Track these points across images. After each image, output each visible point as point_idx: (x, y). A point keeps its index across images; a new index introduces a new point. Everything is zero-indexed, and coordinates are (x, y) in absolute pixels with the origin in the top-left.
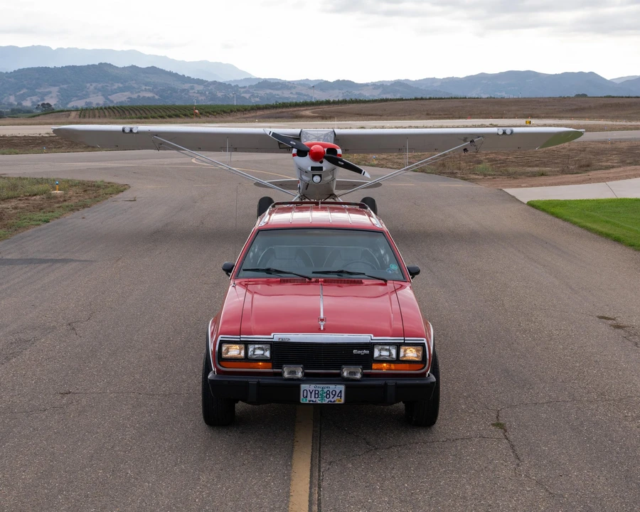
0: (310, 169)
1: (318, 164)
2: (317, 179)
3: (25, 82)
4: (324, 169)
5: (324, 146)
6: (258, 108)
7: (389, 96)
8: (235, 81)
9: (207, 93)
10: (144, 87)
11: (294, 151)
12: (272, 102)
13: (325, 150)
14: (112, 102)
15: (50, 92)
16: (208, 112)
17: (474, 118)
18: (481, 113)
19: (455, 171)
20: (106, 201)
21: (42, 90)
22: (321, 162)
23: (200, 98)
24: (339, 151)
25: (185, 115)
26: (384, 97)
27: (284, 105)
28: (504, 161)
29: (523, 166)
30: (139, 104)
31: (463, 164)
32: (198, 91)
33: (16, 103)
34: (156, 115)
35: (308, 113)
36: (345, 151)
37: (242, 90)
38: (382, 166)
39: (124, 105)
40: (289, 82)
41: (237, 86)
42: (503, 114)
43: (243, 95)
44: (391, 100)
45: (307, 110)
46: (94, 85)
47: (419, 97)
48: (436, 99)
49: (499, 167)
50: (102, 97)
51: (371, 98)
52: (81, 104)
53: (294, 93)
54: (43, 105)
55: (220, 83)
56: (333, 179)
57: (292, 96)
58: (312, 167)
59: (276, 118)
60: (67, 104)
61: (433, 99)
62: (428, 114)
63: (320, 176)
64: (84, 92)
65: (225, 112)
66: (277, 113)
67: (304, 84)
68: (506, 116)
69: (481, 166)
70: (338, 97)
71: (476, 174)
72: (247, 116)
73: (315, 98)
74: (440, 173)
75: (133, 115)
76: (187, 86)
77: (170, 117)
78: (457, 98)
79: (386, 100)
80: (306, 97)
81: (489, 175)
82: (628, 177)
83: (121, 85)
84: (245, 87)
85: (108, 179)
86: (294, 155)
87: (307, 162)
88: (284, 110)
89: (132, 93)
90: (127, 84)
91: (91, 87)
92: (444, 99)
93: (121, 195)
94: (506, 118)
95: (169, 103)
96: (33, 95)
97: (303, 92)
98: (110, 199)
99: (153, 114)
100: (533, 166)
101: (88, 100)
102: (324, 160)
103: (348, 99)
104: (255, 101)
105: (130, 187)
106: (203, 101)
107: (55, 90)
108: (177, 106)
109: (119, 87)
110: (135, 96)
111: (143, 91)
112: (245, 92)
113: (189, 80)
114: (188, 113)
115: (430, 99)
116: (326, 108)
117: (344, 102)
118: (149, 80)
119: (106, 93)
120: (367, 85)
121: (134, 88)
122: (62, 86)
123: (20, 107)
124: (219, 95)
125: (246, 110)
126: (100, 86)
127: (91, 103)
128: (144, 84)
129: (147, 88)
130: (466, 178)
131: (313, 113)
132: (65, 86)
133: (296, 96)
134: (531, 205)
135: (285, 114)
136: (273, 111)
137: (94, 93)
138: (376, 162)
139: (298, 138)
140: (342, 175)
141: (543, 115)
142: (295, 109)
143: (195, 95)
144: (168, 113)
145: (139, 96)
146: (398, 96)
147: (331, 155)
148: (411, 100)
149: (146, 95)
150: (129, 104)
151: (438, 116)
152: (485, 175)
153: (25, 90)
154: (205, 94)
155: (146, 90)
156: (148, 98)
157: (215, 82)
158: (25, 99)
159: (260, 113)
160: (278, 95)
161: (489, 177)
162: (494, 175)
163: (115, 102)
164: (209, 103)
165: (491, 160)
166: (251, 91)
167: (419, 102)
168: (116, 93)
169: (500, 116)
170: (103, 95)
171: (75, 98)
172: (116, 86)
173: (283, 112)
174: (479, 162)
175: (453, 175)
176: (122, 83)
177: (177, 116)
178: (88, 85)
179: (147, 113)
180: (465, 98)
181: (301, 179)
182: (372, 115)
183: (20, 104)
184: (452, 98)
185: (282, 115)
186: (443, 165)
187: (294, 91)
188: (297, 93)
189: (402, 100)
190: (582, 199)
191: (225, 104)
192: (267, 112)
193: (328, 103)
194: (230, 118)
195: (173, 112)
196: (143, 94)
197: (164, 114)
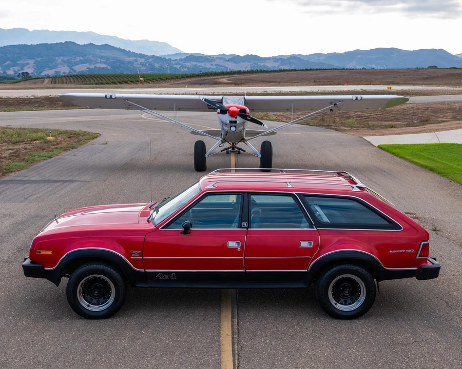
0: (228, 122)
1: (234, 119)
2: (233, 129)
3: (9, 56)
4: (238, 122)
5: (238, 107)
6: (187, 76)
7: (286, 67)
8: (169, 55)
9: (147, 64)
10: (99, 60)
11: (219, 110)
12: (197, 72)
13: (239, 110)
14: (75, 71)
15: (28, 64)
16: (148, 80)
17: (349, 85)
18: (355, 81)
19: (330, 124)
20: (86, 144)
21: (22, 62)
22: (236, 118)
23: (142, 69)
24: (248, 111)
25: (132, 82)
26: (282, 68)
27: (207, 74)
28: (368, 117)
29: (381, 121)
30: (96, 73)
31: (337, 119)
32: (141, 63)
33: (2, 72)
34: (109, 82)
35: (224, 80)
36: (252, 110)
37: (174, 62)
38: (279, 120)
39: (85, 74)
40: (210, 56)
41: (170, 59)
42: (372, 81)
43: (174, 66)
44: (287, 71)
45: (223, 78)
46: (61, 58)
47: (309, 68)
48: (321, 69)
49: (364, 121)
50: (68, 68)
51: (272, 69)
52: (51, 72)
53: (214, 64)
54: (23, 73)
55: (157, 57)
56: (244, 129)
57: (212, 67)
58: (230, 121)
59: (201, 84)
60: (41, 72)
61: (320, 70)
62: (315, 81)
63: (235, 127)
64: (54, 64)
65: (161, 79)
66: (201, 80)
67: (222, 57)
68: (373, 83)
69: (350, 120)
70: (247, 67)
71: (345, 126)
72: (179, 82)
73: (230, 69)
74: (320, 126)
75: (92, 82)
76: (132, 59)
77: (120, 83)
78: (338, 69)
79: (284, 71)
80: (222, 68)
81: (355, 127)
82: (452, 129)
83: (82, 58)
84: (176, 60)
85: (84, 129)
86: (218, 113)
87: (227, 118)
88: (206, 78)
89: (90, 64)
90: (86, 58)
91: (59, 60)
92: (328, 69)
93: (95, 140)
94: (374, 84)
95: (118, 72)
96: (15, 66)
97: (221, 64)
98: (89, 143)
99: (108, 81)
100: (388, 121)
101: (57, 70)
102: (238, 116)
103: (255, 69)
104: (184, 71)
105: (100, 135)
106: (144, 70)
107: (31, 62)
108: (125, 75)
109: (80, 60)
110: (92, 67)
111: (98, 63)
112: (176, 64)
113: (134, 54)
114: (134, 80)
115: (317, 69)
116: (238, 76)
117: (252, 72)
118: (103, 55)
119: (70, 64)
120: (269, 59)
121: (92, 60)
122: (37, 59)
123: (5, 75)
124: (157, 66)
125: (177, 78)
126: (66, 59)
127: (59, 72)
128: (99, 58)
129: (102, 60)
130: (338, 129)
131: (228, 80)
132: (39, 59)
133: (215, 67)
134: (381, 147)
135: (207, 81)
136: (198, 79)
137: (62, 64)
138: (274, 118)
139: (221, 102)
140: (250, 126)
141: (402, 83)
142: (215, 77)
143: (138, 66)
144: (119, 80)
145: (95, 67)
146: (292, 68)
147: (242, 113)
148: (302, 70)
149: (101, 66)
150: (88, 73)
151: (322, 83)
152: (352, 127)
153: (8, 62)
154: (146, 66)
155: (101, 62)
156: (103, 68)
157: (153, 56)
158: (9, 69)
159: (188, 80)
160: (202, 66)
161: (354, 129)
162: (358, 127)
163: (77, 71)
164: (149, 72)
165: (358, 116)
166: (181, 62)
167: (308, 72)
168: (78, 64)
169: (369, 83)
170: (68, 66)
171: (47, 69)
172: (78, 59)
173: (205, 79)
174: (349, 118)
175: (329, 127)
176: (82, 57)
177: (126, 82)
178: (57, 58)
179: (103, 80)
180: (344, 69)
181: (223, 129)
182: (273, 82)
183: (5, 73)
184: (333, 69)
185: (205, 81)
186: (323, 120)
187: (214, 63)
188: (216, 65)
189: (295, 70)
190: (415, 143)
191: (161, 73)
192: (193, 79)
193: (239, 72)
194: (165, 84)
195: (123, 80)
196: (98, 65)
197: (115, 80)
